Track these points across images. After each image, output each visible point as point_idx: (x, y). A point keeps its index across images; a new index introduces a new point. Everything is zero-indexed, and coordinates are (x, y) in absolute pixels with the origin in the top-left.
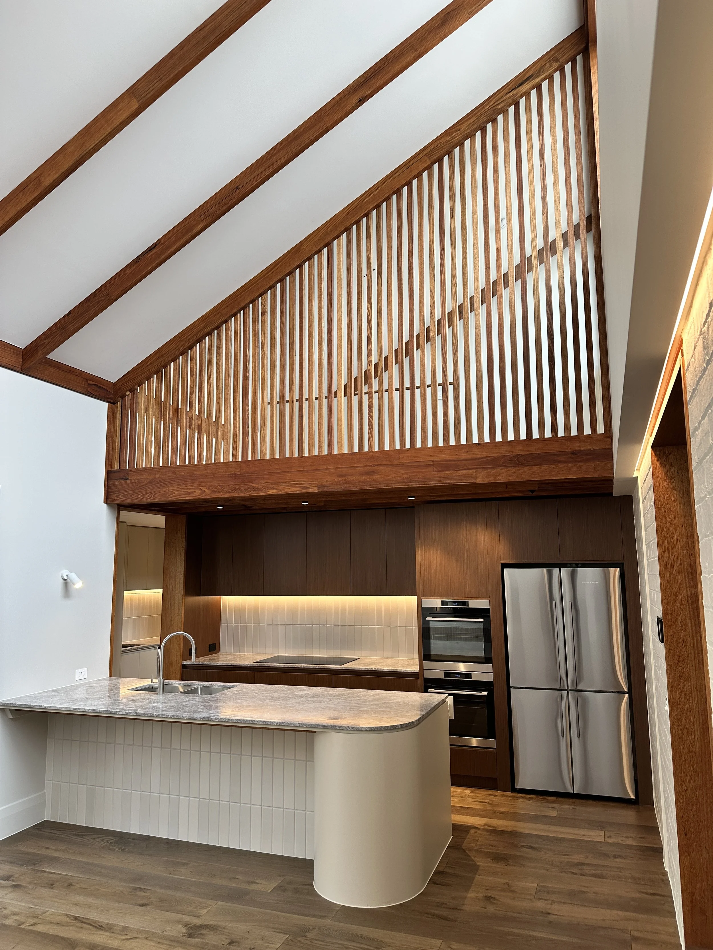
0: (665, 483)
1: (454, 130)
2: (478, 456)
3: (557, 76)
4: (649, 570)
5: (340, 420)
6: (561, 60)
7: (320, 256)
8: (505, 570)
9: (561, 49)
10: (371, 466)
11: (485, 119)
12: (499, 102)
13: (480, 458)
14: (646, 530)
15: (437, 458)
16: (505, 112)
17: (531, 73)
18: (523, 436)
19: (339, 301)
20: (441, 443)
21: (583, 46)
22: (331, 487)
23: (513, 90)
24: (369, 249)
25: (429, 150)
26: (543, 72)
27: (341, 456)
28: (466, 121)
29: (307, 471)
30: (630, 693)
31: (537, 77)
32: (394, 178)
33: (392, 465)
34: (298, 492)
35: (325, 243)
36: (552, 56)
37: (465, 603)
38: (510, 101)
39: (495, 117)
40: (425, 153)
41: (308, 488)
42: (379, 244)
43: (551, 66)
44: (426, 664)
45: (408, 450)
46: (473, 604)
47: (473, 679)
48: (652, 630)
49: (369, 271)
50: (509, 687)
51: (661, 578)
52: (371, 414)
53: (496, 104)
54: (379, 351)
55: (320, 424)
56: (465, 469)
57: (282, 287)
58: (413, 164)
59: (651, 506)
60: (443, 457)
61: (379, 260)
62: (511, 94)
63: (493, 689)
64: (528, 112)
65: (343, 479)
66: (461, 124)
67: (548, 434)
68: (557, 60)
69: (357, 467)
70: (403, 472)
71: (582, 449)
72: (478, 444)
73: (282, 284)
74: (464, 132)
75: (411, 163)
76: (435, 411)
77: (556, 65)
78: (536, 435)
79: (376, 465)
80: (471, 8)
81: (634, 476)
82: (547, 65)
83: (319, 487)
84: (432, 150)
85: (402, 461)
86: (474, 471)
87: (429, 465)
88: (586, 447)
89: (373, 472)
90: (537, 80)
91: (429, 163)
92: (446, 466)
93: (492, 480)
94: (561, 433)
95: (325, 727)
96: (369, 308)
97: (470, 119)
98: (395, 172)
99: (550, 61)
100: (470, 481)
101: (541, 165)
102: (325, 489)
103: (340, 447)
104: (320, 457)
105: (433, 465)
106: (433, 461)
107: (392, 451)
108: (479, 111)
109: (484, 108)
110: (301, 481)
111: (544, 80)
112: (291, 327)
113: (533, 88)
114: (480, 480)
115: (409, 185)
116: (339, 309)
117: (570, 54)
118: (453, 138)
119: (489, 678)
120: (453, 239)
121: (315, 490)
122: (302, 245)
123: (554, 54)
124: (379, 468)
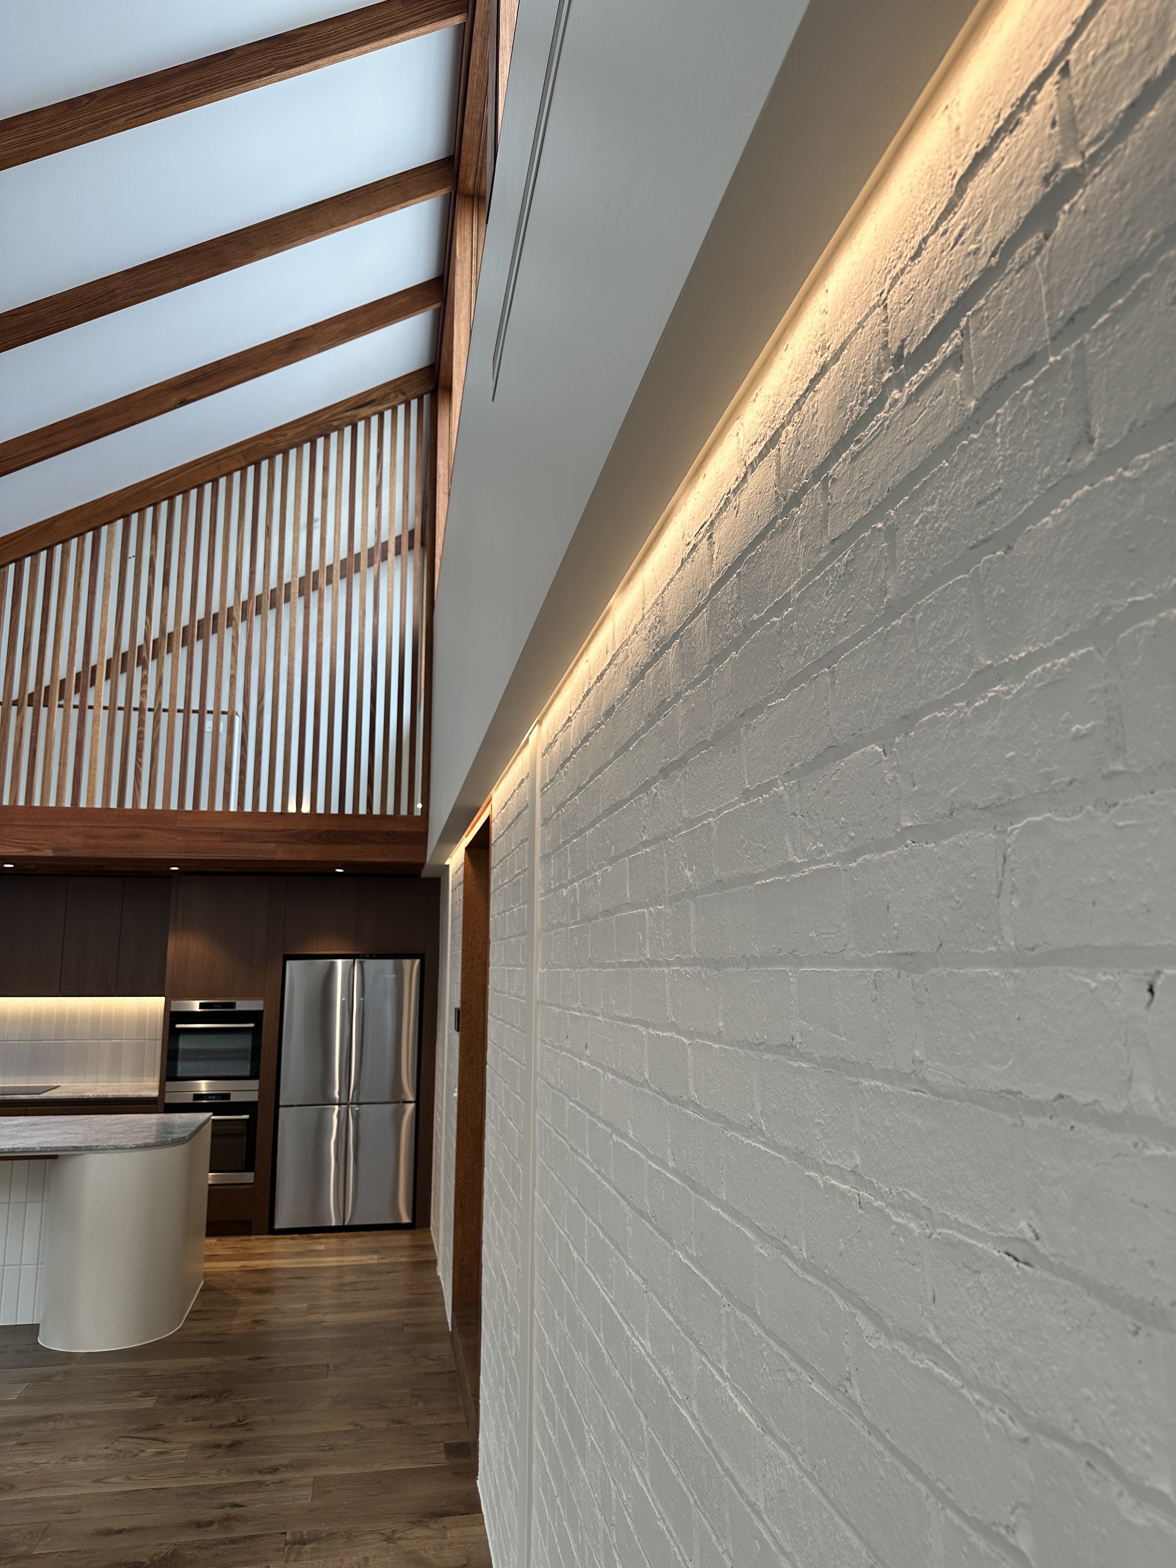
0: (474, 883)
1: (279, 433)
2: (280, 828)
3: (401, 409)
4: (451, 962)
5: (93, 762)
6: (408, 394)
7: (81, 541)
8: (288, 963)
9: (409, 381)
10: (135, 828)
11: (317, 432)
12: (334, 418)
13: (282, 830)
14: (452, 921)
15: (227, 825)
16: (340, 430)
17: (373, 397)
18: (335, 810)
19: (105, 606)
20: (233, 807)
21: (431, 387)
22: (73, 851)
23: (352, 409)
24: (154, 548)
25: (245, 447)
26: (387, 401)
27: (90, 812)
28: (295, 427)
29: (39, 826)
30: (417, 1102)
31: (380, 404)
32: (197, 470)
33: (165, 829)
34: (21, 854)
35: (91, 526)
36: (398, 386)
37: (232, 1005)
38: (348, 420)
39: (328, 433)
40: (239, 450)
41: (37, 850)
42: (168, 545)
43: (396, 397)
44: (169, 1084)
45: (189, 812)
46: (242, 1005)
47: (232, 1100)
48: (449, 1024)
49: (151, 576)
50: (277, 1106)
51: (463, 970)
52: (139, 759)
53: (331, 419)
54: (158, 680)
55: (63, 764)
56: (262, 842)
57: (18, 569)
58: (223, 459)
59: (460, 900)
60: (237, 825)
61: (167, 566)
62: (349, 413)
63: (257, 1111)
64: (367, 439)
65: (93, 841)
66: (288, 429)
67: (363, 810)
68: (403, 394)
69: (115, 827)
70: (181, 839)
71: (398, 830)
72: (281, 813)
73: (18, 565)
74: (290, 440)
75: (220, 457)
76: (229, 766)
77: (403, 398)
78: (349, 810)
79: (142, 827)
80: (322, 344)
81: (447, 863)
82: (392, 395)
83: (54, 850)
84: (249, 449)
85: (179, 825)
86: (273, 845)
87: (217, 834)
88: (401, 828)
89: (137, 836)
90: (380, 408)
91: (244, 464)
92: (238, 836)
93: (294, 857)
94: (376, 811)
95: (76, 1149)
96: (148, 623)
97: (299, 426)
98: (200, 461)
99: (395, 391)
100: (267, 857)
101: (377, 506)
102: (64, 854)
103: (91, 797)
104: (59, 810)
105: (221, 833)
106: (222, 829)
107: (166, 811)
108: (311, 421)
109: (316, 419)
110: (27, 839)
111: (387, 409)
112: (28, 626)
113: (374, 414)
114: (280, 856)
115: (215, 483)
116: (104, 615)
117: (419, 391)
118: (277, 443)
119: (253, 1097)
120: (267, 563)
121: (49, 853)
122: (56, 521)
123: (401, 385)
124: (146, 831)
